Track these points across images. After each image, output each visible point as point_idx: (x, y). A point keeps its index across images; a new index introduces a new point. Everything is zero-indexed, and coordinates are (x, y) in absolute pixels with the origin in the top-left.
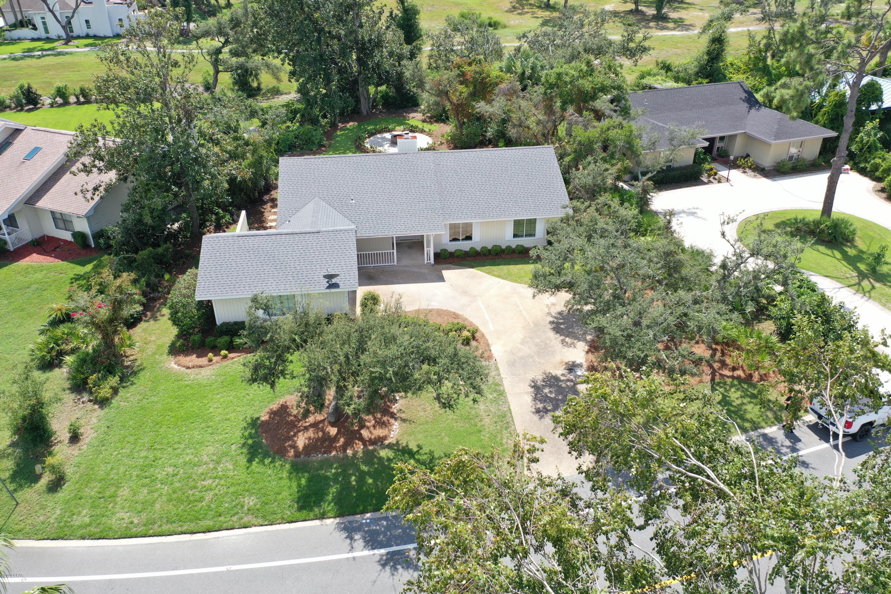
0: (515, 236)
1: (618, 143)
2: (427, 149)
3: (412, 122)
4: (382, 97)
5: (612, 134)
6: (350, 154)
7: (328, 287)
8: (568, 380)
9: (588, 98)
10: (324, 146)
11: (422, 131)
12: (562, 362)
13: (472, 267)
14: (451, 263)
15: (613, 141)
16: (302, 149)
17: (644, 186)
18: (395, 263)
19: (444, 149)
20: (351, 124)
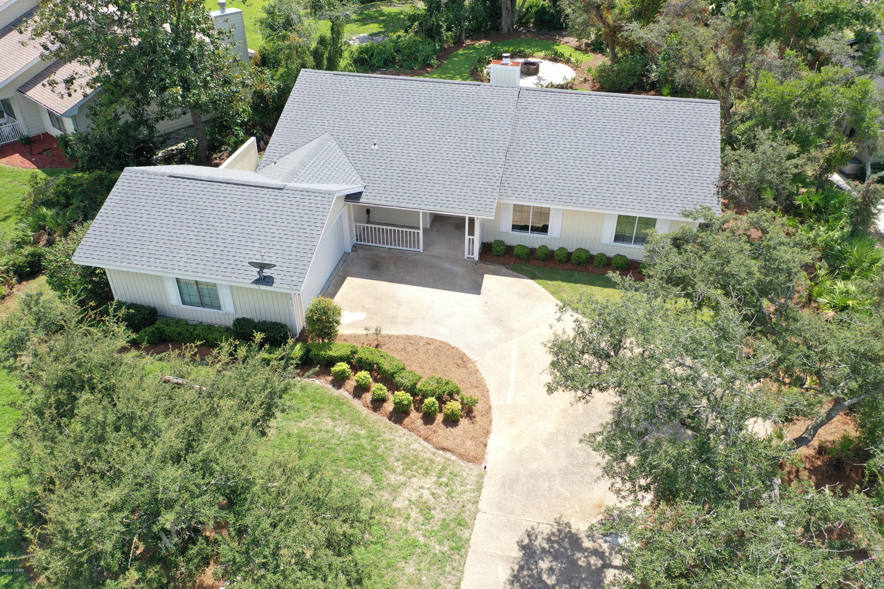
0: (618, 238)
1: (835, 110)
2: (562, 87)
3: (560, 49)
4: (536, 13)
5: (825, 92)
6: (459, 81)
7: (257, 282)
8: (596, 553)
9: (807, 31)
10: (430, 66)
11: (568, 62)
12: (600, 506)
13: (533, 277)
14: (504, 264)
15: (825, 105)
16: (401, 66)
17: (867, 191)
18: (421, 249)
19: (586, 89)
20: (483, 42)
